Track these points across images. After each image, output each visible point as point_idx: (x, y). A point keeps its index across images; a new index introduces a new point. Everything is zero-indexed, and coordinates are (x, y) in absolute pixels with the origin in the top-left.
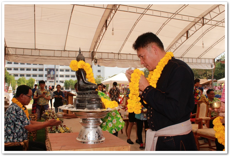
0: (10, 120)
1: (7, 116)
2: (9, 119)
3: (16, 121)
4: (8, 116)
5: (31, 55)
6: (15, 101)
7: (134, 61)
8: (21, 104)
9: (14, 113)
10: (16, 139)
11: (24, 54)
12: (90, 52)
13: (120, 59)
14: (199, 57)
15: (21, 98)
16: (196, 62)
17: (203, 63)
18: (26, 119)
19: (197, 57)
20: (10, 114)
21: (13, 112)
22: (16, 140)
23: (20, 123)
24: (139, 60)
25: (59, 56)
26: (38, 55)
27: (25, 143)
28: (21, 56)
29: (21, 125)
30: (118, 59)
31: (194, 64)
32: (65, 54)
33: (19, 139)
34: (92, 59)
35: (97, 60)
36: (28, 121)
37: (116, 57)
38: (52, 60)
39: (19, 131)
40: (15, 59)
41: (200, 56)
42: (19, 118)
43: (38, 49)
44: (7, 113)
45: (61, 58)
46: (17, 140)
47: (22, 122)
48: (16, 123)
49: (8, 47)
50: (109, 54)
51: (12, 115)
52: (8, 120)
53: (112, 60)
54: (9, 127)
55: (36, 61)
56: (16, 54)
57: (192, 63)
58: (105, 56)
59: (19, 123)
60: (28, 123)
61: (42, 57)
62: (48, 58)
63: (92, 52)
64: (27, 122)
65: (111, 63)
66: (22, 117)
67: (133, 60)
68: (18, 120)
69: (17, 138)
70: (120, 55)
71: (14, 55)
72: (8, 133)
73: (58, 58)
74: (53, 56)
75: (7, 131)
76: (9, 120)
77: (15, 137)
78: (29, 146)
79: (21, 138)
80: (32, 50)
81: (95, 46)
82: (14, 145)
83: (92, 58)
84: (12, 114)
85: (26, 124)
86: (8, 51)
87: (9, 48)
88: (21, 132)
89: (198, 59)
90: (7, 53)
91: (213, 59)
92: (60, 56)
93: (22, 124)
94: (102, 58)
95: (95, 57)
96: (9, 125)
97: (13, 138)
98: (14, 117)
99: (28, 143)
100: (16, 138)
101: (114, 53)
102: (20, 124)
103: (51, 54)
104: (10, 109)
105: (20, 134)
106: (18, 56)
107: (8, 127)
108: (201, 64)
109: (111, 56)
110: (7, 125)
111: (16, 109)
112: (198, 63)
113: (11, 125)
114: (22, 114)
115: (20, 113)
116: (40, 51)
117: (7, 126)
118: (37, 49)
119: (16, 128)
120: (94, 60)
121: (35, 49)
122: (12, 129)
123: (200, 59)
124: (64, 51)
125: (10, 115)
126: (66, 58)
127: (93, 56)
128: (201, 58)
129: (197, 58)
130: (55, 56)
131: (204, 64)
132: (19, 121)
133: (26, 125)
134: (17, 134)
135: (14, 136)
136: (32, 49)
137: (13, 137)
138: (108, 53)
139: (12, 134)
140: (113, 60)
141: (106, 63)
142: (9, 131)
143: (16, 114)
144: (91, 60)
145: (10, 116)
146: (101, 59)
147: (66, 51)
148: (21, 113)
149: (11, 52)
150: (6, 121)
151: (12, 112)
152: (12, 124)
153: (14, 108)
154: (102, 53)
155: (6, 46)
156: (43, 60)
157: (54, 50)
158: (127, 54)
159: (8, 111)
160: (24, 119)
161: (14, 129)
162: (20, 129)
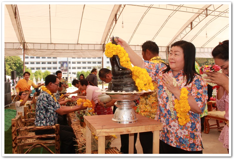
0: (42, 106)
1: (39, 103)
3: (49, 106)
4: (40, 103)
5: (47, 49)
6: (45, 89)
8: (50, 92)
9: (45, 100)
10: (49, 123)
11: (41, 49)
12: (101, 44)
14: (202, 47)
15: (50, 86)
16: (199, 51)
17: (205, 52)
19: (200, 47)
22: (48, 124)
26: (54, 49)
27: (57, 127)
28: (39, 50)
31: (198, 53)
32: (78, 47)
33: (51, 123)
36: (58, 105)
38: (67, 53)
39: (50, 116)
40: (33, 54)
41: (203, 46)
43: (54, 43)
44: (39, 100)
45: (75, 51)
46: (50, 124)
47: (53, 106)
48: (49, 108)
49: (27, 43)
51: (43, 102)
52: (40, 107)
54: (41, 113)
55: (53, 54)
56: (34, 49)
59: (51, 108)
61: (57, 51)
62: (63, 51)
63: (103, 44)
68: (49, 105)
71: (32, 50)
72: (41, 118)
73: (72, 51)
75: (40, 116)
77: (48, 121)
78: (60, 129)
81: (106, 39)
83: (104, 50)
84: (43, 100)
86: (27, 46)
87: (28, 43)
89: (201, 48)
90: (26, 48)
92: (74, 49)
96: (41, 111)
97: (46, 122)
98: (46, 103)
99: (59, 127)
100: (48, 122)
102: (52, 108)
103: (66, 47)
104: (41, 96)
106: (36, 50)
107: (40, 113)
108: (204, 53)
110: (40, 111)
111: (46, 96)
113: (43, 110)
114: (52, 100)
115: (50, 100)
116: (56, 45)
118: (52, 44)
119: (47, 114)
121: (51, 44)
122: (44, 114)
123: (203, 49)
124: (78, 44)
125: (42, 102)
126: (79, 51)
127: (104, 48)
128: (204, 48)
129: (200, 48)
130: (69, 49)
131: (207, 53)
132: (51, 106)
133: (57, 109)
134: (49, 118)
135: (46, 120)
136: (48, 44)
137: (46, 121)
139: (44, 119)
142: (42, 116)
143: (47, 101)
144: (102, 52)
145: (42, 103)
147: (79, 44)
149: (29, 46)
150: (39, 108)
151: (43, 99)
152: (44, 110)
153: (45, 95)
155: (25, 41)
156: (58, 53)
157: (68, 44)
158: (135, 45)
159: (40, 98)
160: (54, 103)
161: (46, 114)
162: (50, 114)
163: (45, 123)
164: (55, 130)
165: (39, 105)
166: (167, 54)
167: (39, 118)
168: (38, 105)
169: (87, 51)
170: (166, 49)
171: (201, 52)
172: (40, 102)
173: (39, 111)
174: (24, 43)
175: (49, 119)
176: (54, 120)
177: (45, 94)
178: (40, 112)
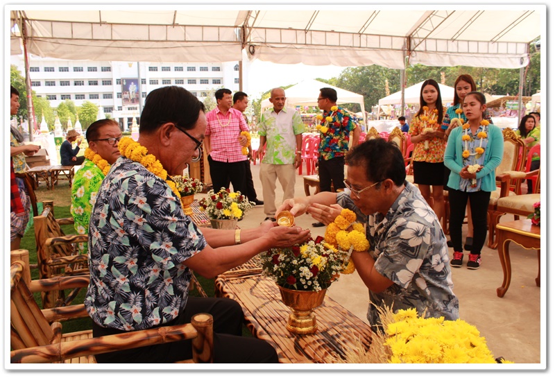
0: (121, 235)
1: (108, 219)
2: (117, 231)
3: (153, 239)
4: (112, 221)
5: (91, 38)
6: (135, 151)
7: (341, 48)
8: (158, 164)
9: (141, 206)
10: (156, 311)
11: (74, 37)
13: (310, 43)
14: (494, 40)
15: (163, 140)
16: (486, 51)
17: (501, 54)
18: (191, 226)
19: (489, 40)
20: (123, 209)
21: (135, 202)
22: (155, 318)
23: (171, 244)
24: (353, 47)
25: (162, 39)
26: (110, 38)
28: (67, 42)
29: (174, 252)
30: (305, 44)
31: (482, 55)
32: (176, 34)
33: (166, 310)
34: (243, 44)
35: (253, 46)
36: (198, 234)
37: (301, 39)
38: (145, 50)
39: (160, 279)
40: (53, 51)
41: (498, 37)
42: (165, 223)
43: (108, 22)
44: (106, 206)
45: (166, 45)
46: (161, 314)
47: (177, 241)
48: (154, 246)
49: (32, 20)
50: (282, 31)
51: (129, 214)
52: (111, 236)
53: (290, 46)
54: (118, 266)
55: (106, 53)
56: (53, 38)
57: (478, 53)
58: (273, 37)
59: (163, 247)
60: (200, 242)
61: (119, 44)
62: (135, 45)
63: (243, 27)
64: (197, 237)
65: (287, 54)
66: (176, 219)
67: (339, 46)
69: (158, 308)
70: (309, 33)
71: (47, 40)
72: (118, 290)
73: (160, 45)
74: (147, 39)
75: (114, 282)
76: (117, 235)
77: (149, 304)
79: (176, 306)
80: (94, 26)
82: (158, 340)
83: (243, 41)
84: (131, 207)
85: (193, 248)
86: (32, 29)
87: (34, 20)
88: (165, 281)
89: (490, 44)
90: (29, 34)
91: (526, 43)
92: (164, 39)
93: (178, 248)
94: (265, 43)
95: (248, 40)
96: (118, 260)
97: (145, 312)
98: (140, 223)
100: (152, 309)
101: (296, 30)
102: (168, 250)
103: (141, 33)
104: (118, 185)
105: (163, 288)
106: (60, 41)
107: (113, 268)
108: (498, 56)
109: (288, 37)
110: (111, 259)
111: (145, 185)
112: (491, 54)
113: (128, 256)
114: (173, 207)
116: (114, 27)
117: (108, 261)
118: (105, 23)
120: (247, 47)
121: (101, 23)
122: (130, 273)
123: (496, 44)
124: (174, 25)
125: (124, 216)
126: (179, 44)
127: (244, 38)
128: (498, 42)
129: (488, 42)
130: (151, 39)
131: (504, 56)
132: (163, 239)
133: (192, 253)
134: (152, 290)
135: (143, 301)
136: (92, 23)
137: (144, 307)
138: (281, 29)
139: (133, 296)
140: (292, 46)
141: (275, 54)
142: (122, 282)
143: (148, 210)
144: (240, 46)
145: (121, 221)
146: (264, 45)
147: (177, 25)
148: (169, 202)
149: (40, 31)
150: (105, 240)
151: (130, 201)
152: (132, 253)
153: (140, 184)
154: (265, 28)
155: (25, 15)
156: (122, 50)
157: (149, 25)
158: (326, 32)
159: (114, 195)
160: (183, 225)
161: (141, 273)
162: (162, 273)
163: (137, 317)
164: (196, 343)
165: (108, 229)
166: (404, 57)
167: (110, 288)
168: (101, 225)
169: (199, 44)
170: (403, 44)
171: (490, 52)
172: (115, 213)
173: (106, 257)
174: (23, 19)
175: (154, 294)
176: (178, 292)
177: (138, 177)
178: (111, 263)
